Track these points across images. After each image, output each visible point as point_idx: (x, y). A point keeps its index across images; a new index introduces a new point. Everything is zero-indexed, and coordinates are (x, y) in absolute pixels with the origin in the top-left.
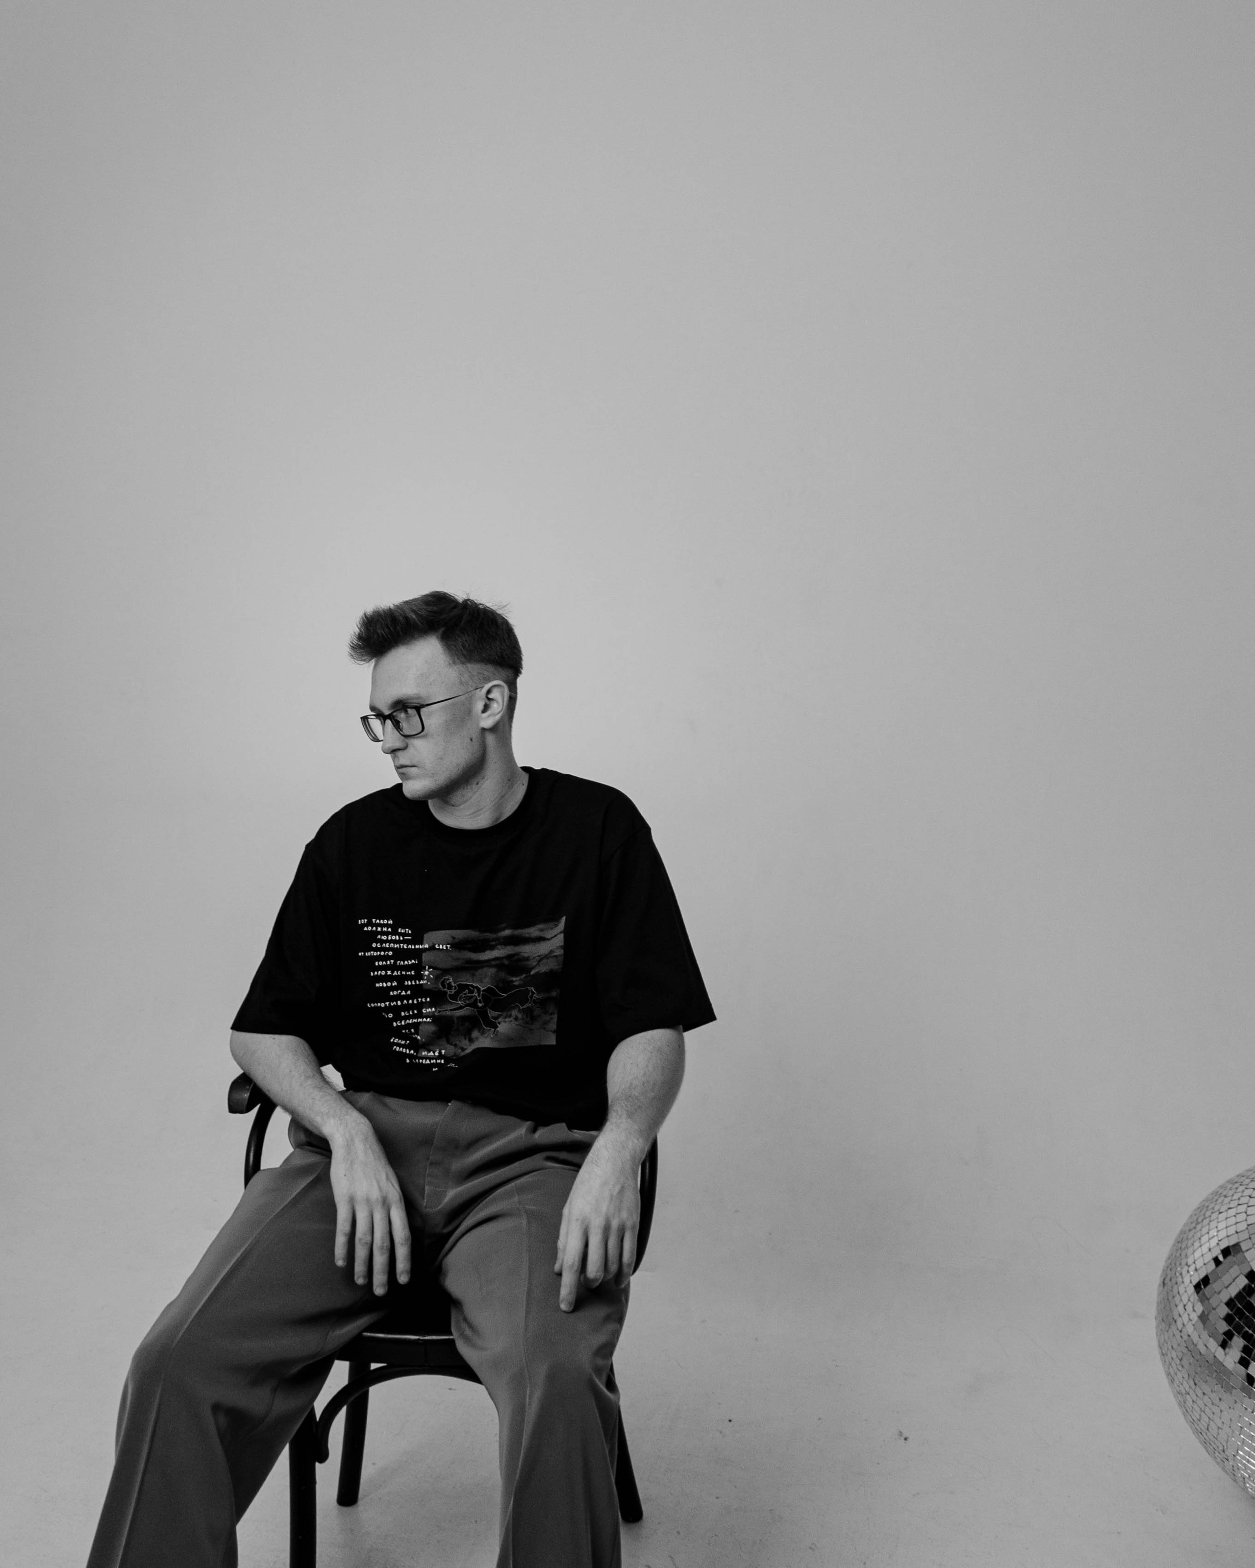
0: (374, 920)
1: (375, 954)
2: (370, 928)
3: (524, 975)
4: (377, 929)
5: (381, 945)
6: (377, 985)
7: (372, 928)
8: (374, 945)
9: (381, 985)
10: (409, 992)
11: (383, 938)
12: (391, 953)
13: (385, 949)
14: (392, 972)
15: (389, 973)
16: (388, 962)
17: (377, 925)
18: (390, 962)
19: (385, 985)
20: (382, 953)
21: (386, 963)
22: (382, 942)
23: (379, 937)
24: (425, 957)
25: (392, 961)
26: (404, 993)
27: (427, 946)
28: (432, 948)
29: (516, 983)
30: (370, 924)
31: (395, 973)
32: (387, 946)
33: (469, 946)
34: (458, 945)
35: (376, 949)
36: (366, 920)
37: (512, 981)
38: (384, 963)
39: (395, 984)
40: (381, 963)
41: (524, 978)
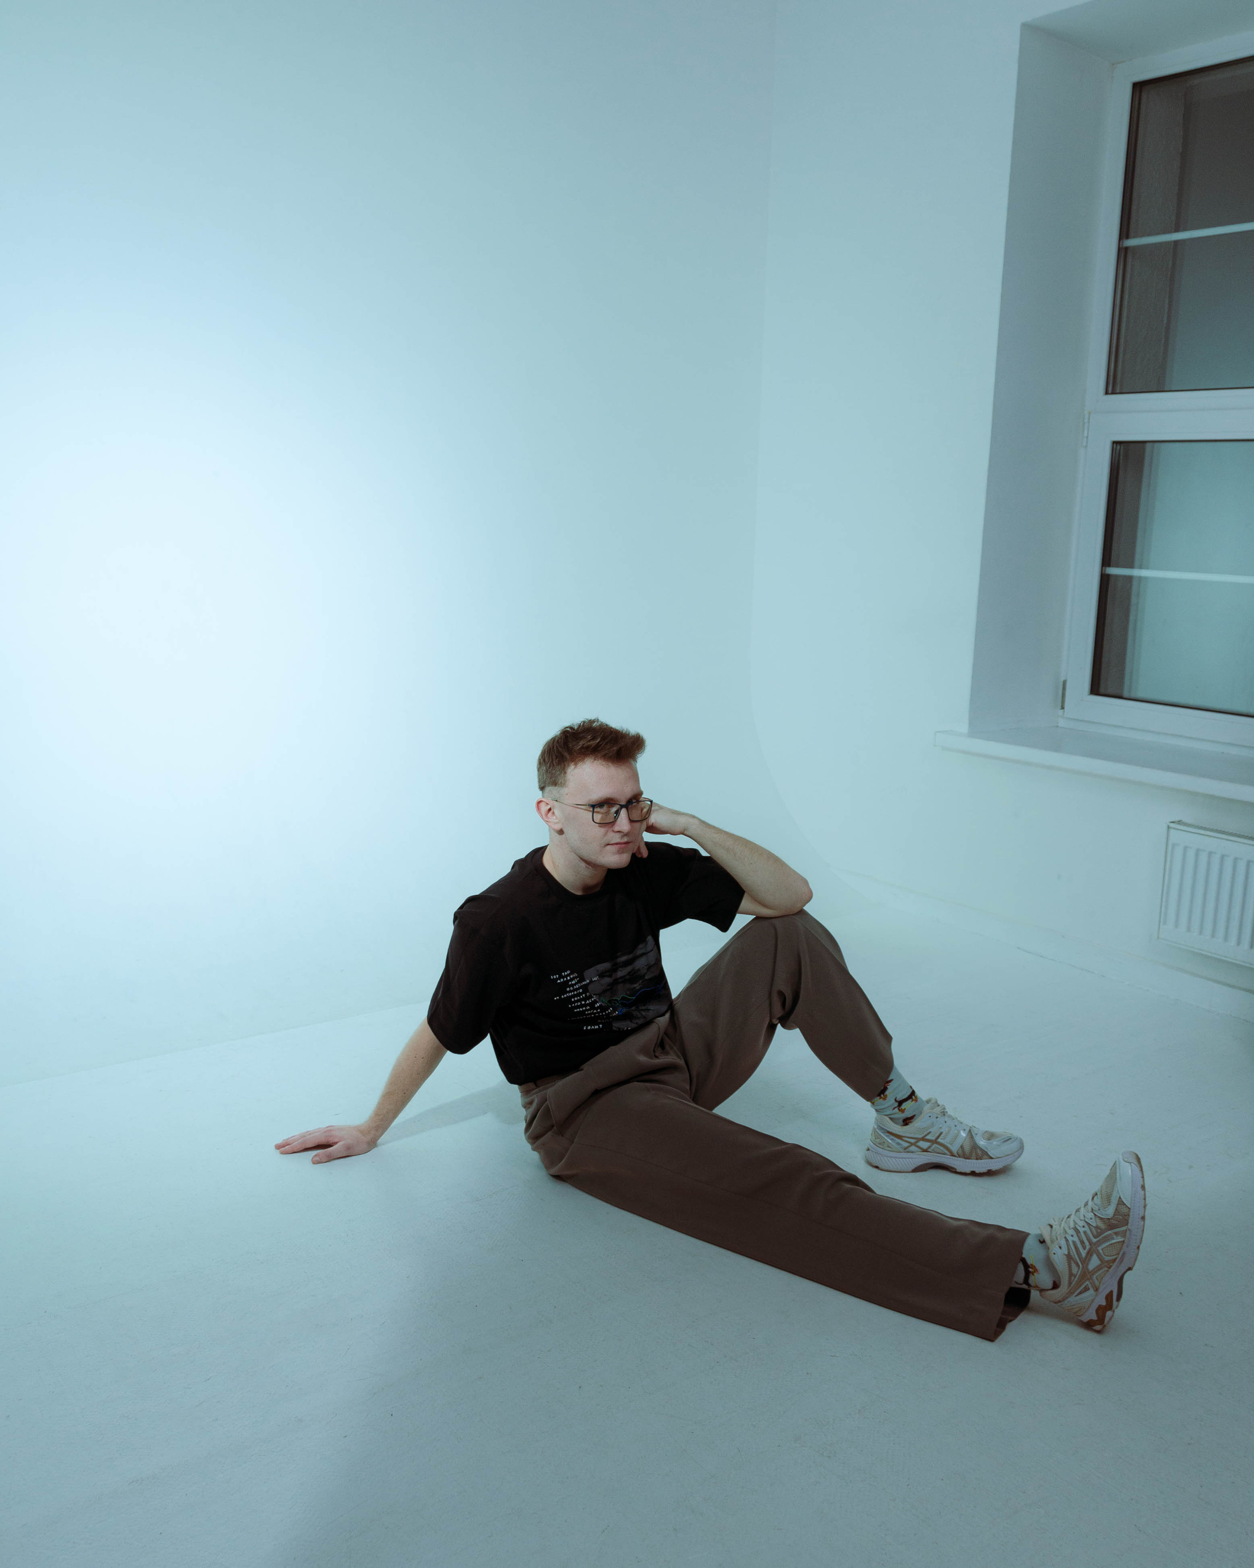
0: (563, 974)
1: (570, 994)
2: (562, 980)
3: (641, 981)
4: (567, 978)
5: (573, 987)
6: (575, 1011)
7: (564, 979)
8: (568, 989)
9: (578, 1010)
10: (599, 1010)
11: (573, 983)
12: (581, 991)
13: (577, 989)
14: (586, 1002)
15: (583, 1003)
16: (581, 997)
17: (566, 976)
18: (583, 996)
19: (581, 1009)
20: (575, 993)
21: (580, 997)
22: (573, 985)
23: (570, 983)
24: (590, 988)
25: (584, 995)
26: (595, 1011)
27: (588, 981)
28: (591, 981)
29: (637, 988)
30: (561, 977)
31: (588, 1002)
32: (577, 987)
33: (607, 974)
34: (602, 975)
35: (570, 991)
36: (557, 976)
37: (635, 988)
38: (578, 998)
39: (588, 1008)
40: (576, 999)
41: (642, 982)
